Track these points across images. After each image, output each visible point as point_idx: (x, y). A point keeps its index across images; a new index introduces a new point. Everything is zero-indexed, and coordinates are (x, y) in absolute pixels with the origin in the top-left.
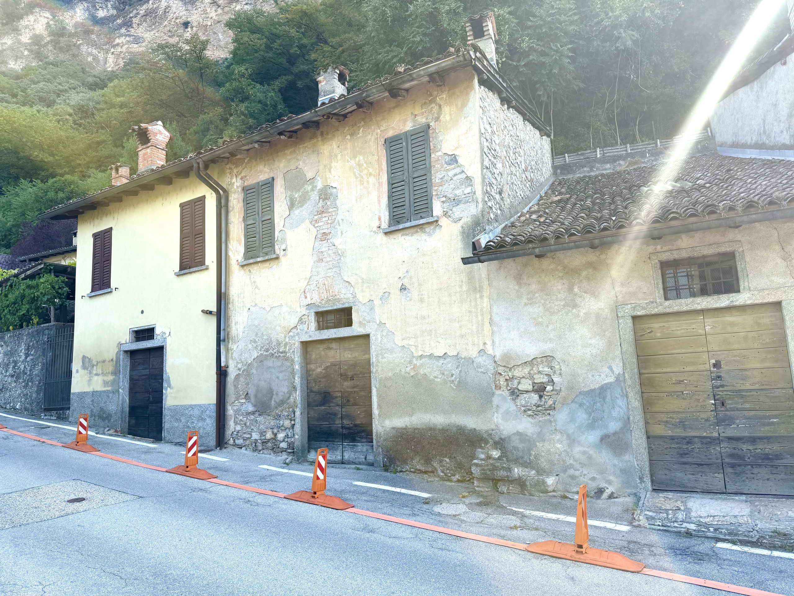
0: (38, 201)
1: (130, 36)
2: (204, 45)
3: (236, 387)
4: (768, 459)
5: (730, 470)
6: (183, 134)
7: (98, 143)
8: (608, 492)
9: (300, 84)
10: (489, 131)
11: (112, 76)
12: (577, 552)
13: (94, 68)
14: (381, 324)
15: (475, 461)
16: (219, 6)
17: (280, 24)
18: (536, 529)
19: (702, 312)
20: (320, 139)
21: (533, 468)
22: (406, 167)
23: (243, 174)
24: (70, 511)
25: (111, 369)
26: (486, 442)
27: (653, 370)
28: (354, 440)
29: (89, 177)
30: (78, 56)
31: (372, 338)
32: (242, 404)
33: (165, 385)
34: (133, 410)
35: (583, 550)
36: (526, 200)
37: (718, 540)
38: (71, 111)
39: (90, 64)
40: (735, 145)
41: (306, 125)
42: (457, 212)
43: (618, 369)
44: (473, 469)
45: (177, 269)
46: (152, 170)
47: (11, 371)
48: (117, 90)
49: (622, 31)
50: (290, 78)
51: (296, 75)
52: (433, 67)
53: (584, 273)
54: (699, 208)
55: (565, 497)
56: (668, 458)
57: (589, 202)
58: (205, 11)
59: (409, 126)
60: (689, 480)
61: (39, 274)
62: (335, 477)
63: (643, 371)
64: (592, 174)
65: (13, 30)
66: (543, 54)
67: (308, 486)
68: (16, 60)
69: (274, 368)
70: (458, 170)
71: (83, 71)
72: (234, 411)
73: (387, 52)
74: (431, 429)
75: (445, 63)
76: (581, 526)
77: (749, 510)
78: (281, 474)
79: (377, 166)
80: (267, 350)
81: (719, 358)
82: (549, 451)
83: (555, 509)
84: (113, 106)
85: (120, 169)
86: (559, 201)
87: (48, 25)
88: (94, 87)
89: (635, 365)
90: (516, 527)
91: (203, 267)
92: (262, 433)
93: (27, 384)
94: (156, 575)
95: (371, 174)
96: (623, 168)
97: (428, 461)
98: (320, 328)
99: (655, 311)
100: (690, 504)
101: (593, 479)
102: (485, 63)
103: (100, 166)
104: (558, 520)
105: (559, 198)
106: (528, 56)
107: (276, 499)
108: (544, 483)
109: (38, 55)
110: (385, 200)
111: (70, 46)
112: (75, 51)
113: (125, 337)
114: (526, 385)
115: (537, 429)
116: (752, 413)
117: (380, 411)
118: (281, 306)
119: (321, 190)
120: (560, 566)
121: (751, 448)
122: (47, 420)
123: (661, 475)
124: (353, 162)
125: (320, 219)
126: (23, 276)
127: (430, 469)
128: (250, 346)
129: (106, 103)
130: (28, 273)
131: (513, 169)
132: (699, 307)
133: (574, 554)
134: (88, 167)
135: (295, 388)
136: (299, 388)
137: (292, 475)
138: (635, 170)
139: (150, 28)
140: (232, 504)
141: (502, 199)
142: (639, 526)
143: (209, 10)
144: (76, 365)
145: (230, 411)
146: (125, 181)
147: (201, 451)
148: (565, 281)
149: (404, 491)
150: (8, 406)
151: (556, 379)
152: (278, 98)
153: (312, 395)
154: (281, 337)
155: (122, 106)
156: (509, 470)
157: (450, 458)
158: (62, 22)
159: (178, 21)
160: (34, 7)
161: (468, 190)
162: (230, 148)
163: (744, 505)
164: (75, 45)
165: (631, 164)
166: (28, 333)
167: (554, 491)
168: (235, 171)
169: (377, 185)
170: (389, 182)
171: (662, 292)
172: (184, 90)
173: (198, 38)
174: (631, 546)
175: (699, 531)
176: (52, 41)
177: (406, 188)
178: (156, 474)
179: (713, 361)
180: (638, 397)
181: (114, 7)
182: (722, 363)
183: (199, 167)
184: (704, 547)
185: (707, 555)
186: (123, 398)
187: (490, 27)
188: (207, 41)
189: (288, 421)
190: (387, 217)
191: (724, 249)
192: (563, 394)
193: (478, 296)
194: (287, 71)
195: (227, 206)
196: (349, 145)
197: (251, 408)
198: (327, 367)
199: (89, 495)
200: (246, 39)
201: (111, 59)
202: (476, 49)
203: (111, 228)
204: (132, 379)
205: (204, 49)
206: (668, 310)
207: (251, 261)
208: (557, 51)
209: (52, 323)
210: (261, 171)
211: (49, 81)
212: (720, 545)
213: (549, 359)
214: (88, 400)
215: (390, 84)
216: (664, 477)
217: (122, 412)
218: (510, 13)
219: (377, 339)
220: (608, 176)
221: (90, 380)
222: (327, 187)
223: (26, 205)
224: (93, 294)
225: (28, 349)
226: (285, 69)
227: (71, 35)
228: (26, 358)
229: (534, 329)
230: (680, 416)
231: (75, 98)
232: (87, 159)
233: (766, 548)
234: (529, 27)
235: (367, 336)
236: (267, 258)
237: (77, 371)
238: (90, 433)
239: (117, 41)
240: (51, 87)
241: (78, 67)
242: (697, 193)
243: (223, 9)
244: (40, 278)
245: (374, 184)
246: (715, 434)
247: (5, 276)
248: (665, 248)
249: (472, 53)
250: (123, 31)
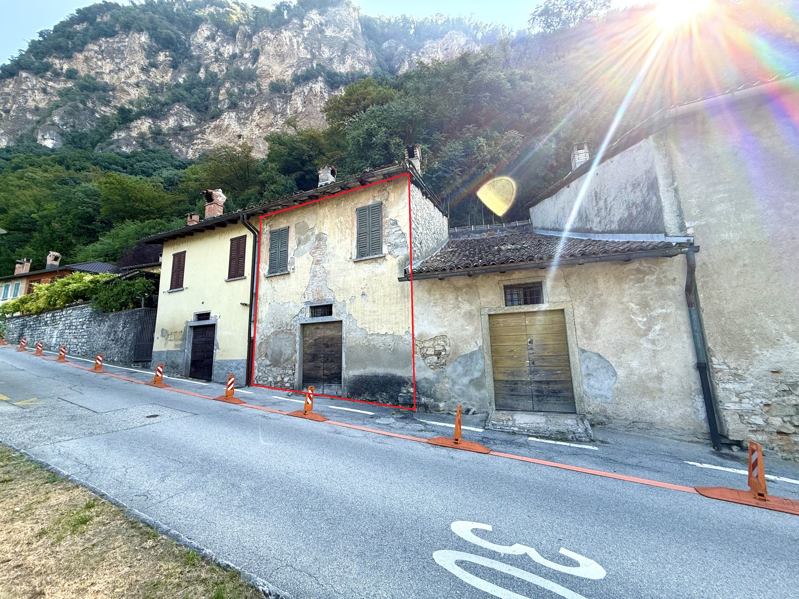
0: (137, 234)
1: (203, 139)
2: (250, 149)
3: (259, 350)
4: (555, 392)
5: (536, 399)
6: (235, 201)
7: (180, 201)
8: (472, 411)
9: (307, 177)
10: (416, 208)
11: (191, 162)
12: (455, 443)
13: (179, 156)
14: (350, 315)
15: (401, 394)
16: (261, 128)
17: (298, 142)
18: (433, 431)
19: (525, 313)
20: (318, 206)
21: (432, 398)
22: (368, 225)
23: (270, 224)
24: (147, 423)
25: (180, 337)
26: (407, 383)
27: (498, 344)
28: (330, 382)
29: (172, 221)
30: (169, 148)
31: (344, 323)
32: (263, 360)
33: (215, 347)
34: (194, 363)
35: (458, 442)
36: (435, 249)
37: (529, 436)
38: (163, 181)
39: (177, 153)
40: (543, 229)
41: (311, 197)
42: (396, 252)
43: (480, 343)
44: (399, 398)
45: (227, 278)
46: (214, 217)
47: (112, 337)
48: (193, 171)
49: (487, 164)
50: (302, 173)
51: (306, 171)
52: (385, 170)
53: (464, 290)
54: (525, 257)
55: (449, 414)
56: (504, 392)
57: (467, 252)
58: (252, 130)
59: (371, 202)
60: (515, 404)
61: (135, 277)
62: (318, 403)
63: (493, 345)
64: (469, 239)
65: (127, 128)
66: (445, 172)
67: (302, 408)
68: (127, 147)
69: (283, 339)
70: (397, 229)
71: (172, 157)
72: (258, 364)
73: (359, 163)
74: (376, 376)
75: (392, 169)
76: (458, 429)
77: (545, 420)
78: (286, 401)
79: (351, 223)
80: (280, 328)
81: (532, 339)
82: (441, 388)
83: (443, 420)
84: (190, 180)
85: (193, 216)
86: (452, 251)
87: (150, 127)
88: (177, 167)
89: (489, 341)
90: (422, 430)
91: (243, 277)
92: (275, 378)
93: (123, 345)
94: (203, 460)
95: (347, 228)
96: (485, 237)
97: (373, 394)
98: (313, 315)
99: (500, 312)
100: (515, 417)
101: (465, 404)
102: (415, 171)
103: (180, 215)
104: (445, 426)
105: (452, 250)
106: (437, 173)
107: (282, 415)
108: (438, 406)
109: (142, 145)
110: (355, 243)
111: (164, 141)
112: (167, 145)
113: (191, 318)
114: (431, 352)
115: (436, 376)
116: (548, 368)
117: (347, 366)
118: (290, 302)
119: (317, 235)
120: (446, 451)
121: (547, 387)
122: (135, 368)
123: (500, 402)
124: (337, 220)
125: (315, 252)
126: (124, 278)
127: (374, 399)
128: (269, 325)
129: (186, 178)
130: (128, 276)
131: (428, 231)
132: (523, 311)
133: (453, 444)
134: (172, 215)
135: (296, 351)
136: (298, 351)
137: (292, 402)
138: (492, 238)
139: (217, 136)
140: (255, 418)
141: (421, 247)
142: (488, 429)
143: (254, 129)
144: (157, 334)
145: (256, 364)
146: (195, 223)
147: (236, 388)
148: (454, 294)
149: (359, 411)
150: (109, 359)
151: (447, 348)
152: (294, 184)
153: (306, 356)
154: (288, 321)
155: (196, 180)
156: (419, 399)
157: (386, 393)
158: (160, 126)
159: (234, 134)
160: (141, 115)
161: (403, 240)
162: (264, 207)
163: (542, 417)
164: (167, 141)
165: (489, 235)
166: (126, 314)
167: (443, 410)
168: (266, 221)
169: (351, 234)
170: (357, 233)
171: (504, 302)
172: (236, 174)
173: (247, 144)
174: (484, 440)
175: (519, 431)
176: (152, 137)
177: (368, 236)
178: (206, 401)
179: (529, 340)
180: (490, 358)
181: (194, 121)
182: (534, 341)
183: (243, 218)
184: (522, 440)
185: (523, 444)
186: (187, 355)
187: (418, 152)
188: (253, 147)
189: (291, 371)
190: (356, 253)
191: (535, 280)
192: (450, 356)
193: (406, 300)
194: (300, 169)
195: (259, 241)
196: (335, 211)
197: (268, 363)
198: (316, 339)
199: (161, 413)
200: (277, 148)
201: (191, 152)
202: (410, 163)
203: (185, 251)
204: (193, 343)
205: (250, 151)
206: (507, 312)
207: (273, 275)
208: (453, 171)
209: (142, 308)
210: (281, 222)
211: (149, 161)
212: (530, 439)
213: (444, 337)
214: (164, 356)
215: (361, 178)
216: (502, 402)
217: (186, 363)
218: (428, 148)
219: (346, 323)
220: (478, 241)
221: (166, 344)
222: (321, 234)
223: (129, 235)
224: (171, 291)
225: (125, 324)
226: (299, 168)
227: (165, 135)
228: (123, 329)
229: (436, 320)
230: (512, 369)
231: (166, 173)
232: (172, 210)
233: (553, 440)
234: (438, 157)
235: (341, 321)
236: (282, 273)
237: (158, 338)
238: (164, 376)
239: (195, 141)
240: (150, 165)
241: (169, 155)
242: (523, 251)
243: (263, 130)
244: (136, 279)
245: (349, 234)
246: (529, 379)
247: (112, 278)
248: (506, 278)
249: (408, 165)
250: (199, 136)
